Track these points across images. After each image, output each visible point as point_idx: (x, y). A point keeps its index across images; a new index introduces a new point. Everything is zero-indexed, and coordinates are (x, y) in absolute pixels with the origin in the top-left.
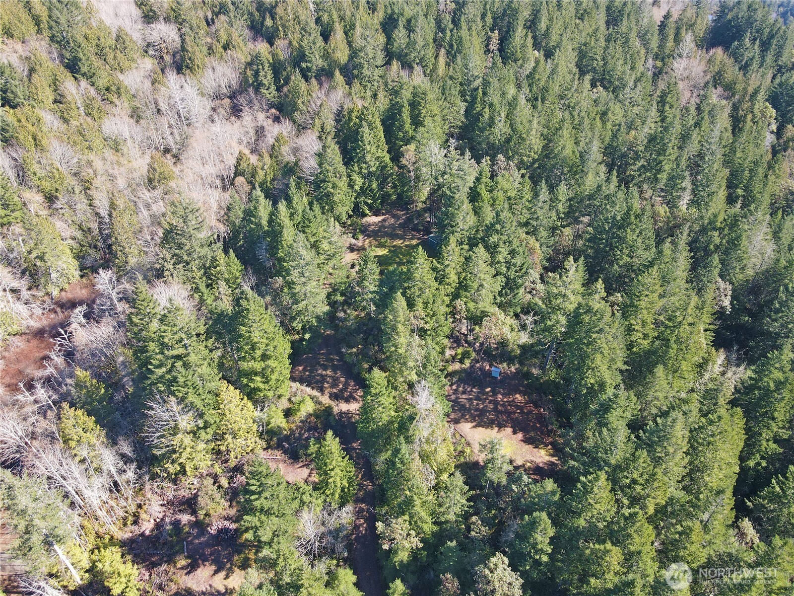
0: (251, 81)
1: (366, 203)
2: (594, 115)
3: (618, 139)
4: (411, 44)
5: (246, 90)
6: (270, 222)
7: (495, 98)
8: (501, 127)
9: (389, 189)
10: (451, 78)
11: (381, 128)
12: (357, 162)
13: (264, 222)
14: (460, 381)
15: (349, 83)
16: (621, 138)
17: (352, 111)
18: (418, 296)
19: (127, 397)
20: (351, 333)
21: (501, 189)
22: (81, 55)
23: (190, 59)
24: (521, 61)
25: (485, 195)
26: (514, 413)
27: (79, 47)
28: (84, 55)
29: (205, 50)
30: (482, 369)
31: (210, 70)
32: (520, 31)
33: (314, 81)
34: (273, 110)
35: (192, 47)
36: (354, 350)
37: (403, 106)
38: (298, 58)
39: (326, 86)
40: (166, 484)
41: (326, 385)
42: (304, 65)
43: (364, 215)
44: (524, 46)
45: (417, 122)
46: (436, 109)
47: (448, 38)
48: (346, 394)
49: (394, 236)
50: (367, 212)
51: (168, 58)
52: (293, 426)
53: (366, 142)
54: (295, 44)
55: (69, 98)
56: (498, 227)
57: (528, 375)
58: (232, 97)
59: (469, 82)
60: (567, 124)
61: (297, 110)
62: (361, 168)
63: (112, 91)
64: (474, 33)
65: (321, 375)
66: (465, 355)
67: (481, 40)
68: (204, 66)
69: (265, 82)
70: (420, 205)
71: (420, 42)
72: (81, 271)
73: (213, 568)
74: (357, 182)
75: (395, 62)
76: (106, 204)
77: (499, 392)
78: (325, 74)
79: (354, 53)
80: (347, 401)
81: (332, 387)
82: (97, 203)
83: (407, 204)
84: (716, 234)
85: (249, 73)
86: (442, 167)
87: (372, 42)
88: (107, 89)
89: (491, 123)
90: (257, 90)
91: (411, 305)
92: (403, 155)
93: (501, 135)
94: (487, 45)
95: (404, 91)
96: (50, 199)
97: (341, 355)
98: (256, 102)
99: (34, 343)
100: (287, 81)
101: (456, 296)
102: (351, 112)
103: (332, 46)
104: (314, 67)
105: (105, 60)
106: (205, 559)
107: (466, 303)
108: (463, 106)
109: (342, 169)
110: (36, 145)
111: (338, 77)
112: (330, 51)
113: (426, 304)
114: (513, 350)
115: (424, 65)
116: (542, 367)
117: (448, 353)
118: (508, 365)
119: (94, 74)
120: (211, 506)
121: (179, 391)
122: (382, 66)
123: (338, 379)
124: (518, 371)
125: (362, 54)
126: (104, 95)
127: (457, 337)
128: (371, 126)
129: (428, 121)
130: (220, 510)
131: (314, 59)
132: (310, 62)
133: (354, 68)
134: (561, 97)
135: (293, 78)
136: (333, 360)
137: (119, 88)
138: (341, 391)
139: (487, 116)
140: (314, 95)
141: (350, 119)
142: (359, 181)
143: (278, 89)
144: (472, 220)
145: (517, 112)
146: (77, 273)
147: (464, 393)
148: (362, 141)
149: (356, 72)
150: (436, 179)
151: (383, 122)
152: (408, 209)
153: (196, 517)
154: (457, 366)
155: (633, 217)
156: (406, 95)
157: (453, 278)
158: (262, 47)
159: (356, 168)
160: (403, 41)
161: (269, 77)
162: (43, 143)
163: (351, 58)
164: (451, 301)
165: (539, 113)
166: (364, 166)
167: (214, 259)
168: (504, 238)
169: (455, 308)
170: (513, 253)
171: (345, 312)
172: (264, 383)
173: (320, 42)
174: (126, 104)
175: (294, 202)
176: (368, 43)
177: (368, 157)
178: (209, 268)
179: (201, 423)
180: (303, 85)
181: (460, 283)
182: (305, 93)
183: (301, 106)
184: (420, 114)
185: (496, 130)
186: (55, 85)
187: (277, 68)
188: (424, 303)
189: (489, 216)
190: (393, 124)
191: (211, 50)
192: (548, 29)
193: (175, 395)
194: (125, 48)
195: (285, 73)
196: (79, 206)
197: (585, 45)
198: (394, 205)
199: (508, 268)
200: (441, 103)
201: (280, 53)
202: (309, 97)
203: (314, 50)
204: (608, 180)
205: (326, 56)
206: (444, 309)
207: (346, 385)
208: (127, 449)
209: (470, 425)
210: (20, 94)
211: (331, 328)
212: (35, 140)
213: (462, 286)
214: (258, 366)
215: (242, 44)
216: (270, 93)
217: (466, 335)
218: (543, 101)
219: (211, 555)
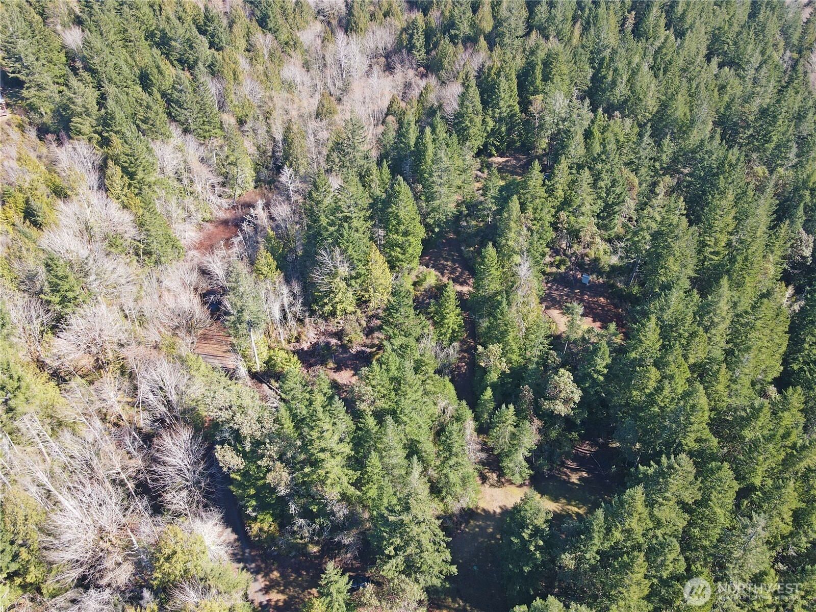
0: (405, 44)
1: (494, 145)
2: (712, 88)
3: (731, 109)
4: (551, 19)
5: (400, 51)
6: (416, 144)
7: (621, 65)
8: (622, 89)
9: (514, 136)
10: (583, 47)
11: (516, 81)
12: (492, 107)
13: (412, 143)
14: (555, 281)
15: (491, 49)
16: (734, 108)
17: (492, 69)
18: (530, 202)
19: (296, 258)
20: (471, 236)
21: (612, 132)
22: (270, 13)
23: (355, 23)
24: (652, 39)
25: (597, 134)
26: (597, 309)
27: (270, 6)
28: (273, 13)
29: (368, 15)
30: (574, 276)
31: (371, 34)
32: (655, 11)
33: (460, 46)
34: (422, 69)
35: (358, 13)
36: (472, 249)
37: (537, 64)
38: (449, 26)
39: (470, 50)
40: (320, 320)
41: (446, 271)
42: (453, 32)
43: (491, 155)
44: (656, 26)
45: (546, 78)
46: (565, 69)
47: (586, 15)
48: (461, 280)
49: (513, 173)
50: (494, 152)
51: (334, 22)
52: (418, 293)
53: (501, 90)
54: (447, 14)
55: (258, 46)
56: (603, 157)
57: (613, 286)
58: (387, 57)
59: (599, 51)
60: (684, 91)
61: (442, 69)
62: (495, 112)
63: (289, 45)
64: (611, 12)
65: (443, 265)
66: (562, 262)
67: (617, 19)
68: (366, 29)
69: (417, 44)
70: (540, 151)
71: (559, 17)
72: (256, 182)
73: (353, 372)
74: (489, 124)
75: (534, 32)
76: (281, 131)
77: (586, 294)
78: (471, 41)
79: (498, 22)
80: (461, 284)
81: (451, 273)
82: (274, 130)
83: (528, 150)
84: (807, 193)
85: (404, 36)
86: (564, 115)
87: (516, 13)
88: (287, 43)
89: (614, 83)
90: (409, 51)
91: (523, 209)
92: (531, 104)
93: (621, 96)
94: (623, 25)
95: (539, 51)
96: (241, 122)
97: (460, 252)
98: (407, 62)
99: (221, 228)
100: (436, 45)
101: (560, 209)
102: (490, 69)
103: (480, 17)
104: (462, 35)
105: (286, 19)
106: (347, 367)
107: (568, 216)
108: (590, 72)
109: (480, 107)
110: (235, 79)
111: (483, 42)
112: (477, 21)
113: (535, 209)
114: (603, 267)
115: (560, 38)
116: (627, 284)
117: (548, 259)
118: (597, 276)
119: (278, 30)
120: (353, 335)
121: (343, 244)
122: (521, 37)
123: (456, 269)
124: (604, 283)
125: (505, 24)
126: (283, 48)
127: (557, 249)
128: (507, 78)
129: (557, 79)
130: (359, 340)
131: (462, 28)
132: (458, 29)
133: (497, 36)
134: (684, 70)
135: (442, 42)
136: (453, 255)
137: (295, 43)
138: (458, 277)
139: (610, 79)
140: (459, 57)
141: (489, 75)
142: (491, 124)
143: (427, 53)
144: (582, 151)
145: (638, 77)
146: (253, 184)
147: (556, 290)
148: (498, 89)
149: (497, 40)
150: (557, 125)
151: (518, 77)
152: (529, 154)
153: (341, 342)
154: (554, 270)
155: (727, 166)
156: (541, 55)
157: (560, 193)
158: (418, 16)
159: (490, 112)
160: (543, 16)
161: (421, 41)
162: (240, 78)
163: (495, 27)
164: (556, 212)
165: (660, 82)
166: (498, 111)
167: (368, 169)
168: (608, 166)
169: (558, 218)
170: (614, 182)
171: (467, 222)
172: (402, 254)
173: (469, 14)
174: (300, 57)
175: (438, 130)
176: (512, 14)
177: (502, 104)
178: (364, 176)
179: (353, 273)
180: (450, 48)
181: (565, 199)
182: (452, 54)
183: (446, 65)
184: (550, 73)
185: (617, 91)
186: (248, 35)
187: (429, 34)
188: (533, 208)
189: (597, 149)
190: (526, 79)
191: (373, 17)
192: (684, 13)
193: (340, 247)
194: (302, 11)
195: (435, 39)
196: (259, 131)
197: (719, 29)
198: (517, 150)
199: (608, 195)
200: (570, 65)
201: (432, 21)
202: (455, 59)
203: (463, 19)
204: (712, 138)
205: (473, 25)
206: (548, 218)
207: (462, 274)
208: (297, 289)
209: (558, 311)
210: (224, 40)
211: (454, 233)
212: (234, 75)
213: (566, 203)
214: (400, 239)
215: (400, 13)
216: (420, 55)
217: (565, 250)
218: (665, 72)
219: (351, 365)
